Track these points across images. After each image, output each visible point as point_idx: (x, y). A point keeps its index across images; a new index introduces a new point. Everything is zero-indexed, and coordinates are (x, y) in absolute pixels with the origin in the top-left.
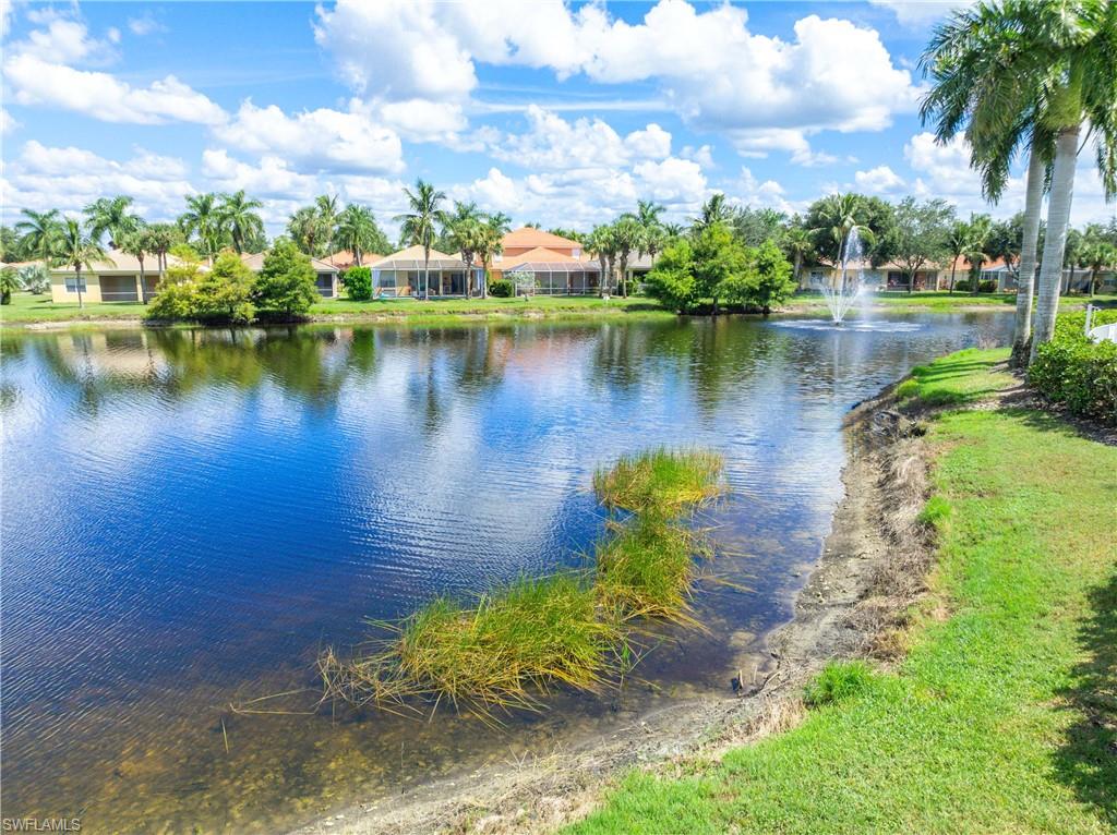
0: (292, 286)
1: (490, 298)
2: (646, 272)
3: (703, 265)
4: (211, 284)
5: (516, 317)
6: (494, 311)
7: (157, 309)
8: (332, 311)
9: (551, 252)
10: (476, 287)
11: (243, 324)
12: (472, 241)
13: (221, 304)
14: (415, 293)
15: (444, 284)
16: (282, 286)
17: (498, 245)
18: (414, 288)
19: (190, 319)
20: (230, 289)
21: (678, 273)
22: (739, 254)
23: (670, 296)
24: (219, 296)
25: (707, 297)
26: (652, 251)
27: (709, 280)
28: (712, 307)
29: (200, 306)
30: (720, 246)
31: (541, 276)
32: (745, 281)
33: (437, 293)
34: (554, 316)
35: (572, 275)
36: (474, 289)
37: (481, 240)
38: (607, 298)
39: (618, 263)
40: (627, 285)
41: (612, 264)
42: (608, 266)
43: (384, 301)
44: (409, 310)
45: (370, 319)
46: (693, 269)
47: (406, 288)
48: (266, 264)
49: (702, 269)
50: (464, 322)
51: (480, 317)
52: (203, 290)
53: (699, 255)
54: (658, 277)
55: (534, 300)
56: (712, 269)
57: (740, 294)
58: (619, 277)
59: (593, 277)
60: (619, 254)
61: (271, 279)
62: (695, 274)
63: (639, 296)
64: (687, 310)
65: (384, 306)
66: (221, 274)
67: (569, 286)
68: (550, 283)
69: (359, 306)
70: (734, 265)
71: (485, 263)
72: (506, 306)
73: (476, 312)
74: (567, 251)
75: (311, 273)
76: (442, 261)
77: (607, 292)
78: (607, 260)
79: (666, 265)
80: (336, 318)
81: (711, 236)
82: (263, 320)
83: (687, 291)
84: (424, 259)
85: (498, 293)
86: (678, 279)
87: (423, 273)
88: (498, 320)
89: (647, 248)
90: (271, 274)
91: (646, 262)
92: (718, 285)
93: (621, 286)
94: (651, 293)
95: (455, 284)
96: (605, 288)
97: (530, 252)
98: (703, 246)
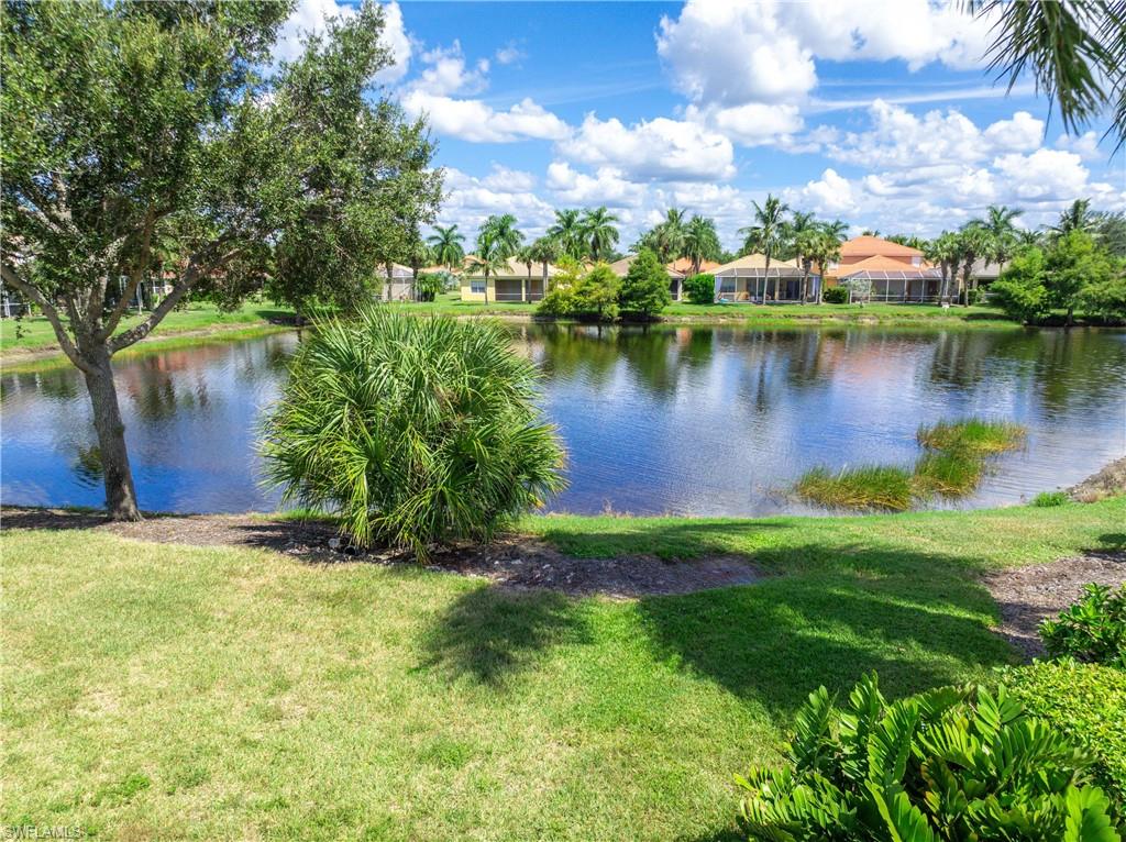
0: (651, 290)
1: (824, 304)
2: (991, 280)
3: (1058, 275)
4: (587, 288)
5: (850, 322)
6: (830, 316)
7: (544, 307)
8: (680, 315)
9: (889, 260)
10: (810, 293)
11: (608, 322)
12: (811, 251)
13: (594, 304)
14: (753, 298)
15: (780, 290)
16: (643, 290)
17: (836, 254)
18: (752, 294)
19: (568, 316)
20: (602, 292)
21: (1027, 283)
22: (1102, 263)
23: (1016, 306)
24: (592, 298)
25: (1060, 308)
26: (1001, 258)
27: (1062, 290)
28: (1065, 319)
29: (576, 306)
30: (1080, 255)
31: (878, 285)
32: (1107, 292)
33: (773, 299)
34: (888, 323)
35: (910, 283)
36: (809, 296)
37: (820, 249)
38: (946, 306)
39: (961, 272)
40: (970, 294)
41: (954, 273)
42: (950, 274)
43: (724, 305)
44: (746, 313)
45: (713, 321)
46: (1046, 278)
47: (743, 294)
48: (631, 271)
49: (1056, 278)
50: (799, 326)
51: (815, 321)
52: (581, 293)
53: (1053, 264)
54: (1003, 287)
55: (868, 307)
56: (1068, 279)
57: (1100, 305)
58: (961, 286)
59: (932, 286)
60: (963, 263)
61: (634, 285)
62: (1047, 283)
63: (983, 305)
64: (1034, 321)
65: (725, 310)
66: (595, 279)
67: (906, 293)
68: (885, 290)
69: (702, 309)
70: (1094, 275)
71: (822, 271)
72: (840, 312)
73: (811, 317)
74: (907, 259)
75: (666, 279)
76: (780, 269)
77: (947, 301)
78: (949, 268)
79: (1014, 275)
80: (683, 319)
81: (1069, 244)
82: (626, 319)
83: (1035, 301)
84: (764, 267)
85: (833, 299)
86: (1026, 289)
87: (762, 281)
88: (832, 324)
89: (995, 257)
90: (635, 280)
91: (994, 270)
92: (1074, 295)
93: (963, 295)
94: (995, 302)
95: (791, 290)
96: (946, 296)
97: (867, 260)
98: (1059, 255)
